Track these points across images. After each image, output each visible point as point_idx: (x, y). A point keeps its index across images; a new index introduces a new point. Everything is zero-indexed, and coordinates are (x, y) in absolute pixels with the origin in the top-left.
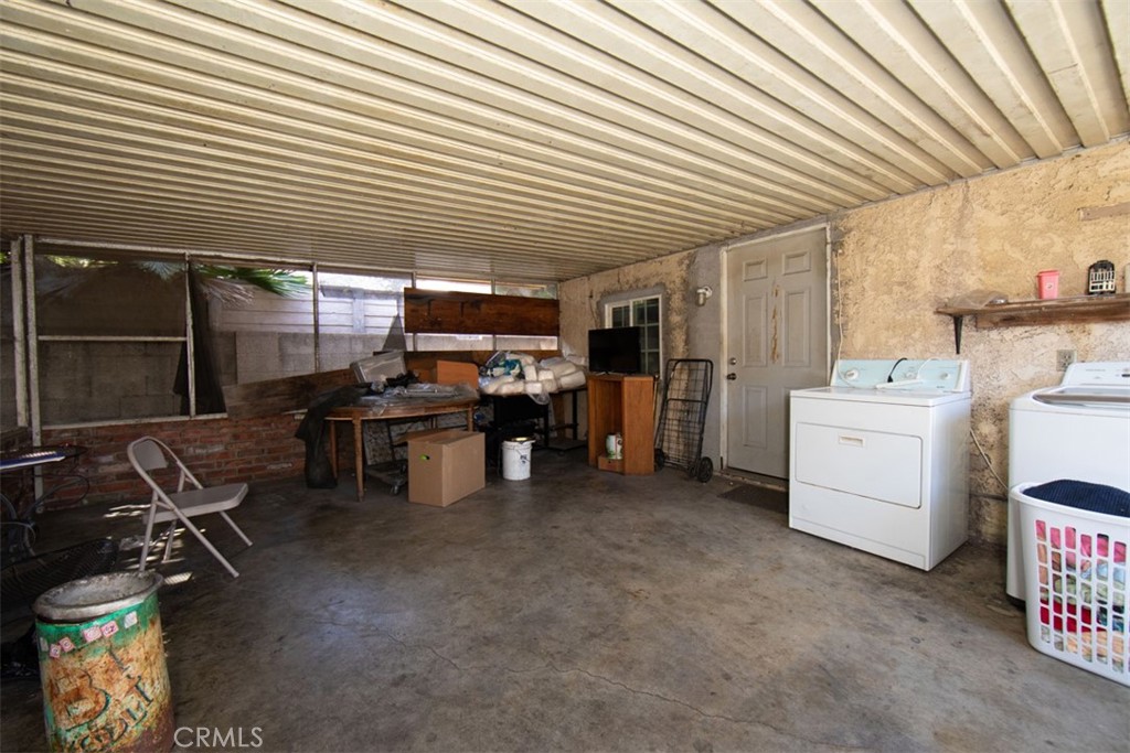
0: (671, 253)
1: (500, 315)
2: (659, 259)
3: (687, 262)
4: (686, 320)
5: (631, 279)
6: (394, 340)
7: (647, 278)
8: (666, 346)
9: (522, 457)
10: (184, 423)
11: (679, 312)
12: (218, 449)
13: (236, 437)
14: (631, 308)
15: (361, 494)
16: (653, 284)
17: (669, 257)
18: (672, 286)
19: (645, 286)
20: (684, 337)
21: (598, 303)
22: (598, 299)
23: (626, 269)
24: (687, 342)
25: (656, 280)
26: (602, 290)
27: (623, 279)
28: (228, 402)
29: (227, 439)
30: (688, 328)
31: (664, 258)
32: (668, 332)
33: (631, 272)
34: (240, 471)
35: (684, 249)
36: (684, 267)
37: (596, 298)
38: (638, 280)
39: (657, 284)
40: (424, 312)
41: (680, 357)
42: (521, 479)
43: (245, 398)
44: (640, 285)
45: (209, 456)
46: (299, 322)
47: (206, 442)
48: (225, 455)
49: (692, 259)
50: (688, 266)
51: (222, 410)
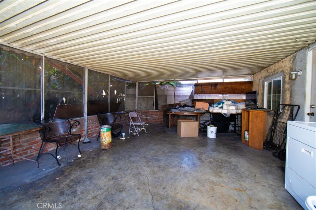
0: (286, 57)
1: (225, 88)
2: (282, 60)
3: (292, 60)
4: (291, 87)
5: (273, 70)
6: (191, 96)
7: (278, 69)
8: (283, 98)
9: (211, 131)
10: (153, 111)
11: (288, 83)
12: (157, 117)
13: (160, 115)
14: (272, 83)
15: (170, 130)
16: (280, 71)
17: (286, 59)
18: (286, 72)
19: (277, 73)
20: (290, 94)
21: (263, 81)
22: (263, 80)
23: (271, 67)
24: (291, 97)
25: (281, 70)
26: (264, 76)
27: (270, 71)
28: (159, 108)
29: (159, 115)
30: (291, 90)
31: (284, 60)
32: (284, 92)
33: (273, 67)
34: (160, 122)
35: (291, 54)
36: (291, 62)
37: (263, 79)
38: (275, 71)
39: (281, 71)
40: (200, 88)
41: (288, 104)
42: (211, 137)
43: (161, 108)
44: (276, 73)
45: (156, 118)
46: (180, 92)
47: (156, 115)
48: (158, 118)
49: (294, 58)
50: (293, 61)
51: (158, 110)
